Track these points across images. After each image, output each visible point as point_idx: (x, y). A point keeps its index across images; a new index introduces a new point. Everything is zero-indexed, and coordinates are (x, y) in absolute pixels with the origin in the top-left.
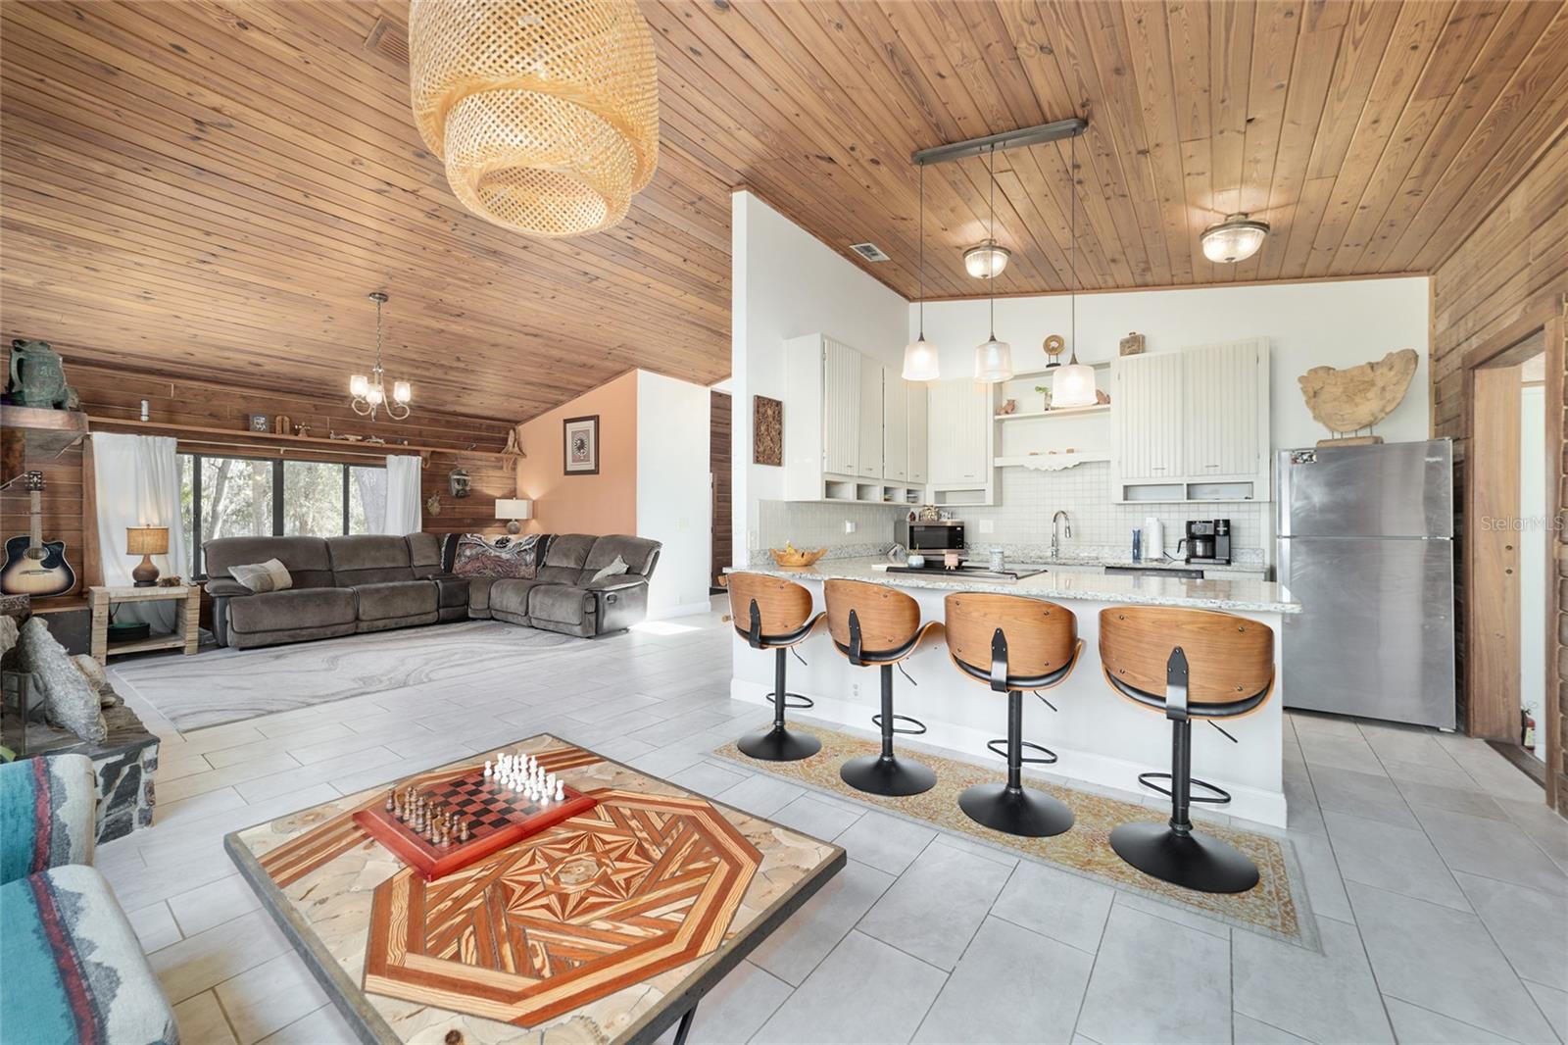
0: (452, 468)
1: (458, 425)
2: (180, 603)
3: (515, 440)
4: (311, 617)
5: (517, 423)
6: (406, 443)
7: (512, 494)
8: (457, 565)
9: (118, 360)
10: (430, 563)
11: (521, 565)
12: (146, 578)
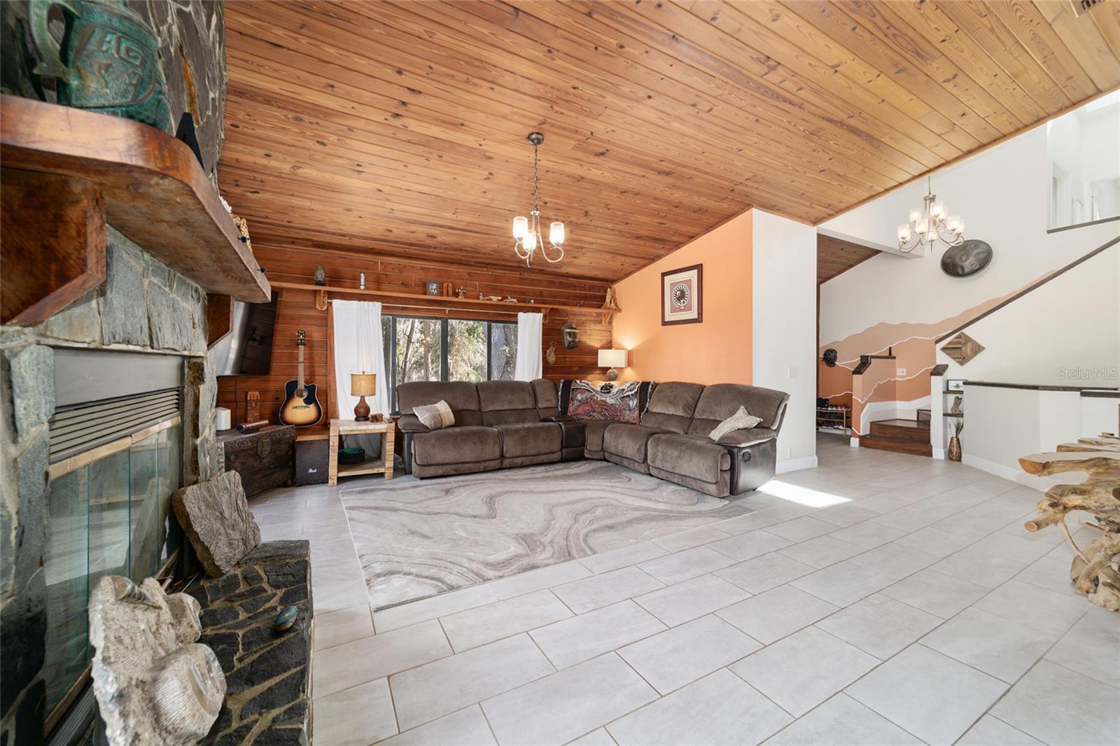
0: (564, 322)
1: (569, 286)
2: (382, 436)
3: (612, 297)
4: (468, 453)
5: (613, 281)
6: (532, 301)
7: (609, 346)
8: (571, 408)
9: (346, 241)
10: (550, 406)
11: (624, 409)
12: (363, 414)
